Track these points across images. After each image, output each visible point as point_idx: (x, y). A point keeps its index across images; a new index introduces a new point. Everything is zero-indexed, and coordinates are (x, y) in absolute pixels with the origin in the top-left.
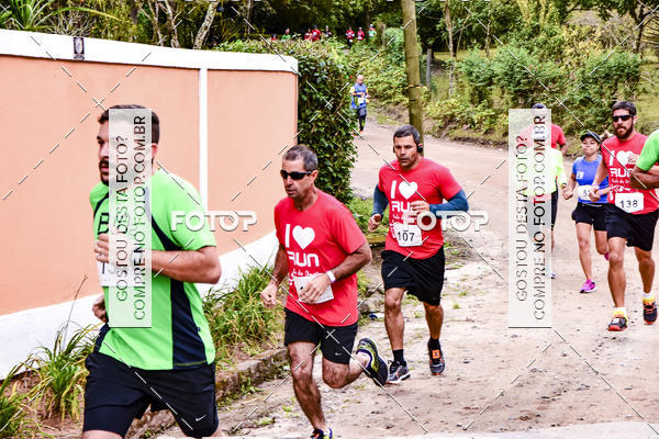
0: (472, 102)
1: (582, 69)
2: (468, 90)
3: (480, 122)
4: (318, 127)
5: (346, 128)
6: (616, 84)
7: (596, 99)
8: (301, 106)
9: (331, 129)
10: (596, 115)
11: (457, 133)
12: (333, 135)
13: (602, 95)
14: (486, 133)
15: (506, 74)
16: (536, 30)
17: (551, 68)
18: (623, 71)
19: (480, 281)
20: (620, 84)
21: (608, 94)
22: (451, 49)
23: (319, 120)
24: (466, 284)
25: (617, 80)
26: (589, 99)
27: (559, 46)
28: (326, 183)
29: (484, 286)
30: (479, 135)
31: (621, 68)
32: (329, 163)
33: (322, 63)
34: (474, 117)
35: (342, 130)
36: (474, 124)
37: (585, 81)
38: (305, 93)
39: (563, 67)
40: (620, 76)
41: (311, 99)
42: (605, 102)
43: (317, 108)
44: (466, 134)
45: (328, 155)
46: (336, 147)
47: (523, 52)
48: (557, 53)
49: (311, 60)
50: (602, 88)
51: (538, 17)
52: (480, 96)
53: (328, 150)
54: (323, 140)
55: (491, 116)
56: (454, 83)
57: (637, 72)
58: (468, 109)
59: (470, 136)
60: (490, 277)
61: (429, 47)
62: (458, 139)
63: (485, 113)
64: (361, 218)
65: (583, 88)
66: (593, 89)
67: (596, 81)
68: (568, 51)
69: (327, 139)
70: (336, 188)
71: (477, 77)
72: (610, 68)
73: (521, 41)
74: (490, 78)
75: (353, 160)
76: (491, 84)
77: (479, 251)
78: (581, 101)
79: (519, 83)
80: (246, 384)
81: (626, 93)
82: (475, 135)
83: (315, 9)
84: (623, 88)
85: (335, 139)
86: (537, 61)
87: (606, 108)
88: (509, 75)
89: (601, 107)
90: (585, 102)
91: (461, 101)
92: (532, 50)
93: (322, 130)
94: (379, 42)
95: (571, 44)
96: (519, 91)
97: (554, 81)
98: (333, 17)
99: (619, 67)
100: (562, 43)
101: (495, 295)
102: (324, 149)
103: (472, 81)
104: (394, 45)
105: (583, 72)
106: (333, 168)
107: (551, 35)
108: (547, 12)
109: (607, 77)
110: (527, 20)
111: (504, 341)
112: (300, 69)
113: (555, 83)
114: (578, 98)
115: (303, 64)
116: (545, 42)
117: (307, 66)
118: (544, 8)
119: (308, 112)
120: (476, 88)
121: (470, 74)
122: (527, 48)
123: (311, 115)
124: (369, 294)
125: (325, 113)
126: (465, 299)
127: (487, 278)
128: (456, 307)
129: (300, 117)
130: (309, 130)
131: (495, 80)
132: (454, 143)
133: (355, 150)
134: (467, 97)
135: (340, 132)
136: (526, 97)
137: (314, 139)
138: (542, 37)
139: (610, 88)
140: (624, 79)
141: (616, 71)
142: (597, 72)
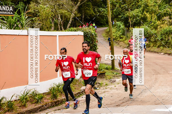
6: (169, 35)
7: (164, 38)
10: (164, 43)
13: (166, 38)
16: (151, 22)
17: (154, 31)
18: (170, 32)
25: (169, 34)
33: (89, 33)
35: (94, 48)
37: (162, 34)
38: (85, 40)
42: (166, 39)
48: (156, 28)
49: (86, 32)
51: (152, 19)
65: (161, 36)
66: (164, 36)
67: (164, 34)
72: (167, 31)
78: (161, 39)
80: (64, 101)
83: (100, 17)
87: (167, 41)
89: (165, 41)
90: (162, 40)
94: (115, 25)
96: (146, 37)
98: (105, 19)
100: (158, 25)
105: (161, 32)
107: (155, 23)
108: (154, 17)
109: (167, 33)
110: (149, 19)
116: (153, 25)
118: (153, 16)
136: (148, 39)
138: (153, 23)
139: (167, 36)
140: (171, 34)
141: (169, 32)
142: (164, 32)
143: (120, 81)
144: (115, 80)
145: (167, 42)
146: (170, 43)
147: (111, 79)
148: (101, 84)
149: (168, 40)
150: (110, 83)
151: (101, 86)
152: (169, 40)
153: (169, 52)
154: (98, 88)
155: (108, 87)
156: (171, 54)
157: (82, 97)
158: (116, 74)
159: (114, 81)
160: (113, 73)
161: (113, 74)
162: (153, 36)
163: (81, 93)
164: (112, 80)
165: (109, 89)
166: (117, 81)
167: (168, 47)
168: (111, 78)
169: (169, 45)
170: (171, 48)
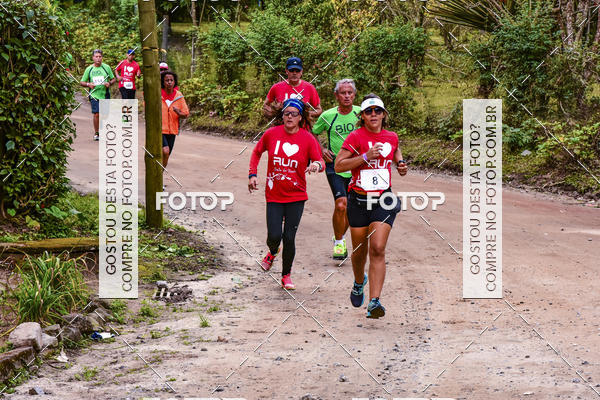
0: (220, 82)
1: (355, 44)
2: (214, 66)
3: (231, 107)
4: (24, 95)
5: (61, 98)
6: (397, 64)
7: (372, 80)
9: (41, 100)
11: (201, 120)
12: (44, 107)
13: (379, 77)
14: (237, 121)
15: (262, 48)
17: (316, 42)
18: (405, 47)
19: (233, 295)
20: (402, 64)
21: (387, 75)
22: (193, 15)
23: (25, 87)
24: (217, 298)
27: (327, 16)
29: (239, 300)
30: (228, 124)
31: (402, 43)
32: (37, 143)
33: (30, 12)
34: (223, 101)
35: (56, 101)
36: (222, 110)
37: (360, 58)
38: (6, 51)
39: (333, 42)
40: (402, 54)
41: (14, 59)
43: (22, 71)
44: (213, 122)
45: (37, 133)
46: (48, 123)
47: (283, 20)
48: (326, 27)
49: (15, 9)
50: (379, 67)
52: (229, 75)
53: (37, 126)
54: (30, 113)
55: (244, 101)
56: (197, 59)
57: (421, 49)
58: (214, 92)
59: (218, 124)
60: (247, 290)
61: (164, 12)
62: (202, 129)
63: (236, 97)
64: (80, 216)
65: (357, 67)
66: (369, 69)
67: (372, 59)
68: (338, 22)
69: (36, 112)
70: (47, 175)
71: (227, 51)
72: (389, 43)
73: (280, 8)
74: (243, 53)
75: (70, 141)
76: (243, 60)
77: (233, 258)
79: (278, 59)
81: (408, 74)
82: (225, 124)
84: (404, 69)
85: (46, 112)
86: (301, 33)
88: (267, 48)
91: (206, 81)
92: (293, 19)
93: (30, 100)
95: (341, 14)
97: (321, 57)
99: (400, 43)
100: (331, 12)
101: (253, 311)
102: (32, 124)
103: (220, 56)
104: (119, 9)
105: (357, 48)
106: (44, 149)
109: (386, 54)
111: (266, 365)
113: (322, 60)
116: (311, 10)
119: (11, 76)
120: (226, 65)
121: (217, 47)
122: (289, 17)
123: (14, 79)
124: (91, 310)
125: (34, 78)
126: (215, 316)
127: (242, 291)
128: (205, 325)
130: (12, 99)
131: (249, 55)
132: (197, 133)
133: (73, 127)
134: (214, 75)
135: (53, 104)
137: (18, 111)
139: (390, 68)
140: (406, 57)
141: (397, 46)
142: (374, 47)
143: (213, 293)
144: (181, 285)
146: (402, 103)
147: (160, 282)
148: (115, 309)
149: (392, 89)
150: (161, 303)
151: (119, 322)
152: (395, 87)
154: (105, 335)
155: (160, 326)
157: (33, 392)
158: (181, 254)
159: (185, 295)
160: (161, 249)
161: (161, 255)
162: (312, 63)
163: (18, 366)
164: (170, 286)
165: (171, 339)
166: (196, 294)
168: (158, 277)
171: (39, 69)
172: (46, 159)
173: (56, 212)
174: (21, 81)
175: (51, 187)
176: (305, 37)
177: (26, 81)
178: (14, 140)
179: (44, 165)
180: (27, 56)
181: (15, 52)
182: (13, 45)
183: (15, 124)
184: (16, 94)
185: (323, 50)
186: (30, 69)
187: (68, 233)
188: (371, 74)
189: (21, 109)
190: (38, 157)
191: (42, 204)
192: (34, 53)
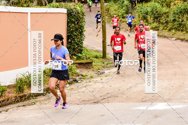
4: (73, 29)
8: (68, 23)
9: (77, 29)
10: (177, 25)
12: (77, 31)
13: (179, 18)
17: (165, 10)
23: (73, 27)
26: (175, 19)
28: (75, 45)
32: (76, 39)
33: (74, 10)
35: (80, 30)
38: (69, 19)
41: (71, 21)
45: (76, 37)
46: (78, 35)
48: (168, 6)
52: (144, 18)
53: (76, 35)
54: (74, 33)
56: (137, 14)
64: (85, 56)
69: (75, 32)
70: (78, 47)
75: (84, 39)
78: (173, 20)
79: (155, 14)
87: (180, 22)
89: (179, 22)
90: (174, 20)
93: (74, 30)
97: (165, 13)
102: (74, 35)
106: (77, 41)
112: (67, 12)
114: (172, 19)
115: (68, 10)
117: (70, 11)
119: (70, 24)
123: (70, 25)
125: (75, 24)
129: (67, 26)
130: (70, 30)
137: (71, 32)
145: (180, 24)
146: (185, 25)
149: (182, 21)
153: (182, 38)
156: (185, 39)
160: (104, 63)
167: (182, 31)
169: (183, 27)
170: (185, 32)
171: (76, 23)
172: (78, 43)
173: (80, 55)
174: (72, 25)
175: (79, 49)
176: (162, 8)
177: (73, 25)
178: (71, 39)
179: (77, 44)
180: (73, 20)
181: (71, 19)
182: (70, 17)
183: (71, 35)
184: (71, 29)
185: (166, 12)
186: (74, 23)
187: (82, 59)
188: (177, 17)
189: (72, 32)
190: (76, 43)
191: (77, 53)
192: (75, 19)
